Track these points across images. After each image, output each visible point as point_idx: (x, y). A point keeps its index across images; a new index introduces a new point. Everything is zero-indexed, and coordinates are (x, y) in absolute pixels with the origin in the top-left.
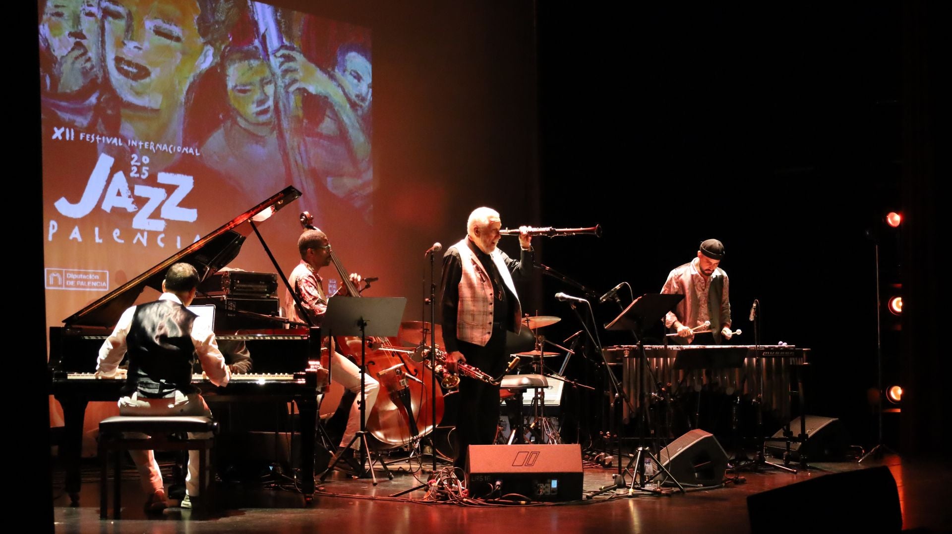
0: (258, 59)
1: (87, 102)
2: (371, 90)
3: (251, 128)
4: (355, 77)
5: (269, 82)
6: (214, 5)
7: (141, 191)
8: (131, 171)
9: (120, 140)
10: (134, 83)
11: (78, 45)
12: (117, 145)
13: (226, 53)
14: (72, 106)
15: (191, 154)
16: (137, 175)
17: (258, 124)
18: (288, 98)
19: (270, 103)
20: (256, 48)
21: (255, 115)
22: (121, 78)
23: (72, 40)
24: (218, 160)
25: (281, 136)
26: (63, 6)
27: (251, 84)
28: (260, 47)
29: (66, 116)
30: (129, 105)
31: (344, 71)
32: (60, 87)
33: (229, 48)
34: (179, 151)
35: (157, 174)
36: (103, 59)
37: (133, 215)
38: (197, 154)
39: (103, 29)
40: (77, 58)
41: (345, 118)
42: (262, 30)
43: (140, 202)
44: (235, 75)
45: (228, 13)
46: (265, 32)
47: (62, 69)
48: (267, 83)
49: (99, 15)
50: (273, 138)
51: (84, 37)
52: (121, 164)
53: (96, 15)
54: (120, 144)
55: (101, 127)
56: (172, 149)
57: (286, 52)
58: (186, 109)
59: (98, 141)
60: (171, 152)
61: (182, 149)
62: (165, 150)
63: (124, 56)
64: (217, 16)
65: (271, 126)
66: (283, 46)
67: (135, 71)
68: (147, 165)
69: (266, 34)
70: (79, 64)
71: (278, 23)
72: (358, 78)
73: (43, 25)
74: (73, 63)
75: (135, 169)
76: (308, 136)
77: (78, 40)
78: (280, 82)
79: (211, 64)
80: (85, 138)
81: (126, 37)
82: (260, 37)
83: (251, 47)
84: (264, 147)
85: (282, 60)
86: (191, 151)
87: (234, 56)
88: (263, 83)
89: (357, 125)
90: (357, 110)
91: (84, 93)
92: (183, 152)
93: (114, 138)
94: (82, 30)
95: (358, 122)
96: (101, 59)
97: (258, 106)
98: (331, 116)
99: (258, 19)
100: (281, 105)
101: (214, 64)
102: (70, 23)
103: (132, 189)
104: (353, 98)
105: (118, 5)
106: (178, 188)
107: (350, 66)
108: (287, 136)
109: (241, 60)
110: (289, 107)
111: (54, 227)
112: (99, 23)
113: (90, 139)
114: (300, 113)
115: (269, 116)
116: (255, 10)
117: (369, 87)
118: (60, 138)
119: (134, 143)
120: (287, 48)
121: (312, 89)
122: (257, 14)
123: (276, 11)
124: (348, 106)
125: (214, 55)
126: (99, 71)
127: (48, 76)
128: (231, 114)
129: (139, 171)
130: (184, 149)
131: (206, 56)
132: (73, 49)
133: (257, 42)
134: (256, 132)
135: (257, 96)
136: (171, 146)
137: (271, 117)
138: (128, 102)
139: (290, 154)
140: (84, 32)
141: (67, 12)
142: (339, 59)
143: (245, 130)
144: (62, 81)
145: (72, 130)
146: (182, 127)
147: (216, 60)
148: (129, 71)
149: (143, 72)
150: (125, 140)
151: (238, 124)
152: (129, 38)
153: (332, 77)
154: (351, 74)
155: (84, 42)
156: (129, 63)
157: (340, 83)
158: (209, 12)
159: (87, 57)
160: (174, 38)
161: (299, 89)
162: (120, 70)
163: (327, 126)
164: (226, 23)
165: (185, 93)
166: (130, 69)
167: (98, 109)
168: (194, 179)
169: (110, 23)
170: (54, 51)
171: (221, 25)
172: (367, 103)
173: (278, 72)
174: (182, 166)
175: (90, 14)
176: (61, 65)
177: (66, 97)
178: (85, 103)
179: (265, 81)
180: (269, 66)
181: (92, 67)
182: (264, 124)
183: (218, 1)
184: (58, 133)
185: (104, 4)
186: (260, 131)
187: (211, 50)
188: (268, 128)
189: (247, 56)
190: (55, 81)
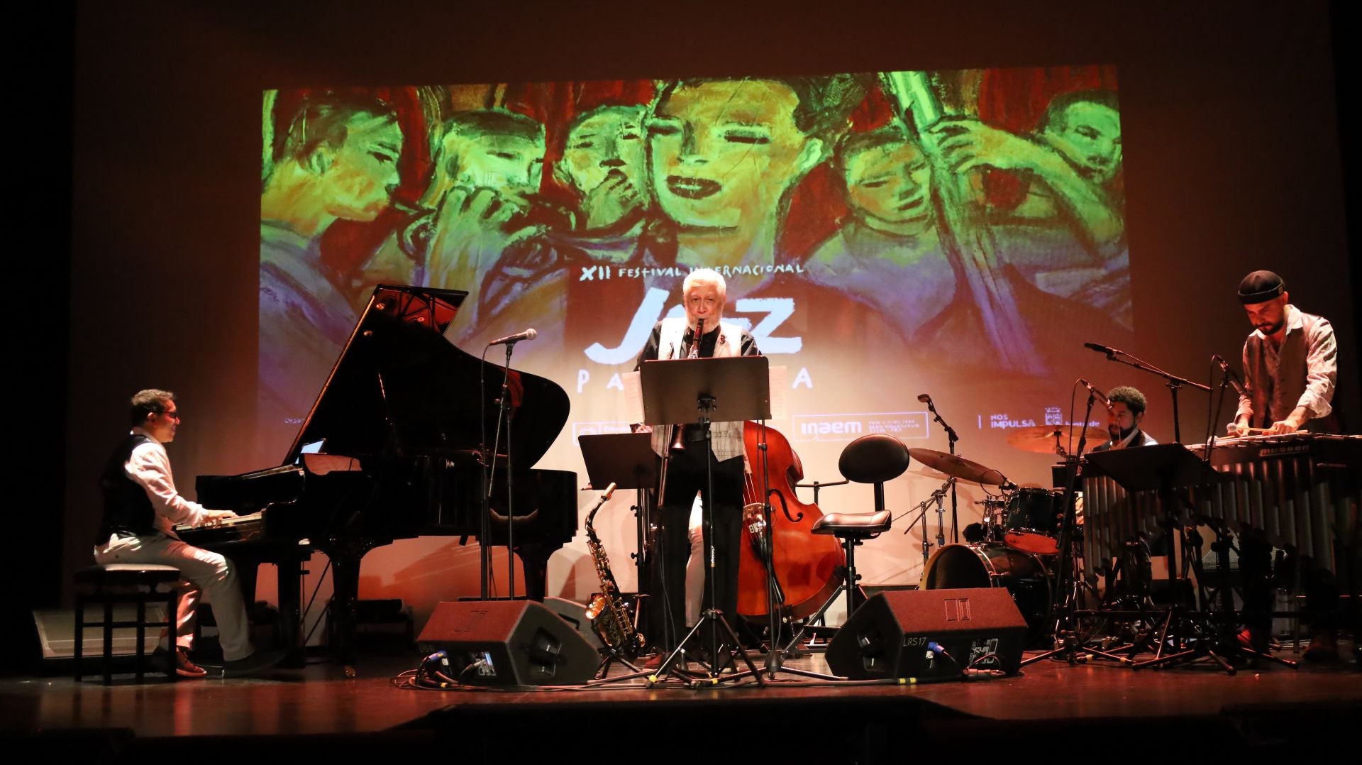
0: (901, 140)
1: (629, 234)
2: (1119, 147)
3: (891, 228)
4: (1085, 134)
5: (922, 166)
6: (821, 90)
9: (677, 269)
10: (697, 203)
11: (613, 173)
12: (672, 275)
13: (844, 144)
15: (789, 272)
17: (903, 222)
18: (956, 183)
19: (924, 192)
20: (896, 128)
21: (896, 211)
22: (679, 200)
23: (606, 170)
24: (835, 274)
25: (945, 229)
26: (592, 135)
27: (888, 174)
28: (903, 126)
29: (598, 254)
30: (690, 229)
31: (1063, 130)
32: (589, 222)
33: (848, 137)
34: (769, 270)
35: (735, 302)
36: (650, 183)
38: (799, 271)
39: (649, 149)
40: (612, 188)
41: (1068, 192)
42: (905, 103)
44: (858, 166)
45: (844, 95)
46: (910, 107)
47: (591, 203)
48: (917, 168)
49: (643, 135)
50: (930, 237)
51: (620, 162)
53: (638, 135)
54: (678, 274)
55: (648, 258)
56: (758, 270)
57: (951, 124)
58: (779, 220)
59: (644, 275)
60: (756, 274)
61: (774, 268)
62: (747, 273)
63: (680, 175)
64: (827, 101)
65: (927, 221)
66: (944, 117)
67: (697, 188)
69: (912, 107)
70: (615, 195)
71: (934, 92)
72: (1093, 134)
73: (566, 160)
74: (608, 194)
76: (996, 224)
77: (613, 168)
78: (940, 163)
79: (819, 160)
80: (625, 274)
81: (683, 152)
82: (903, 114)
83: (886, 128)
84: (914, 248)
85: (944, 134)
86: (789, 268)
87: (858, 145)
88: (908, 170)
89: (1094, 198)
90: (1091, 177)
91: (624, 224)
92: (776, 271)
93: (668, 268)
94: (619, 156)
95: (1094, 192)
96: (646, 183)
97: (901, 198)
98: (1039, 192)
99: (898, 92)
100: (943, 193)
101: (823, 160)
102: (603, 151)
104: (1083, 161)
105: (670, 119)
106: (769, 315)
107: (1072, 122)
108: (957, 229)
109: (868, 147)
110: (959, 192)
111: (584, 376)
112: (644, 144)
113: (634, 274)
114: (980, 196)
115: (921, 209)
116: (891, 83)
117: (1114, 142)
118: (591, 278)
120: (951, 118)
121: (1000, 162)
122: (896, 87)
123: (929, 77)
124: (1073, 174)
125: (823, 150)
126: (645, 196)
127: (572, 213)
128: (853, 216)
130: (778, 267)
131: (809, 153)
132: (606, 179)
133: (896, 121)
134: (900, 232)
135: (902, 186)
136: (757, 267)
137: (926, 209)
138: (688, 225)
139: (964, 252)
140: (622, 158)
141: (595, 140)
142: (1052, 116)
143: (880, 231)
144: (592, 216)
145: (608, 268)
146: (773, 242)
147: (826, 155)
148: (689, 190)
149: (709, 187)
150: (684, 269)
151: (867, 227)
152: (688, 152)
153: (1039, 142)
154: (1077, 131)
155: (622, 168)
156: (689, 181)
157: (1056, 146)
158: (813, 99)
159: (627, 184)
160: (757, 141)
161: (976, 167)
162: (674, 191)
163: (1034, 206)
164: (843, 107)
165: (777, 201)
166: (690, 187)
167: (643, 240)
168: (794, 301)
169: (659, 140)
170: (580, 185)
171: (834, 112)
172: (1112, 165)
173: (937, 151)
174: (777, 287)
175: (631, 136)
176: (590, 198)
177: (597, 232)
178: (624, 236)
179: (913, 166)
180: (921, 148)
181: (635, 194)
182: (911, 220)
183: (826, 83)
184: (587, 274)
185: (649, 122)
186: (907, 230)
187: (818, 144)
188: (921, 224)
189: (880, 140)
190: (582, 218)
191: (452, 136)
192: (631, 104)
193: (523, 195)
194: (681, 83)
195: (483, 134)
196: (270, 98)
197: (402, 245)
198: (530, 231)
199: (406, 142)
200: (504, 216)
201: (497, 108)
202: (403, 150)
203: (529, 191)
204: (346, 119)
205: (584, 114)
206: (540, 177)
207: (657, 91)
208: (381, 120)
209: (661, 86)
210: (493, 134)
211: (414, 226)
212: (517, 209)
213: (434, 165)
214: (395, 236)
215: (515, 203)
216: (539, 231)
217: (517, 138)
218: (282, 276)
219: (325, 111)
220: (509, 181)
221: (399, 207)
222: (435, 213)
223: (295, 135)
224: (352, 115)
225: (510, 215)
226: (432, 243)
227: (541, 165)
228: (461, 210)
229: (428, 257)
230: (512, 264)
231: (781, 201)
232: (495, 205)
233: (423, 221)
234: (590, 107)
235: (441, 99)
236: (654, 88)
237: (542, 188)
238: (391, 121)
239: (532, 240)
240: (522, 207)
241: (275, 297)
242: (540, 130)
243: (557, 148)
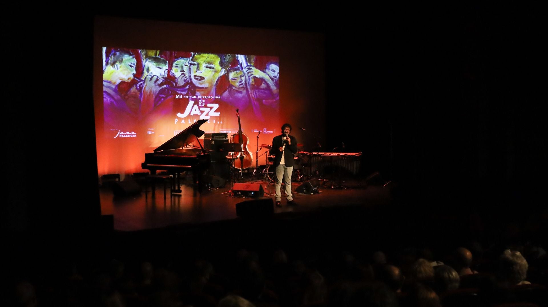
0: (239, 70)
1: (186, 88)
2: (278, 74)
3: (237, 89)
4: (273, 71)
5: (243, 76)
6: (225, 58)
7: (202, 109)
8: (199, 104)
10: (200, 82)
11: (183, 74)
14: (181, 89)
16: (201, 105)
17: (239, 88)
18: (249, 80)
19: (244, 82)
20: (239, 67)
21: (238, 86)
22: (196, 81)
23: (181, 73)
24: (227, 99)
25: (247, 90)
26: (178, 64)
27: (237, 77)
28: (240, 67)
29: (180, 92)
30: (198, 88)
31: (269, 70)
32: (178, 85)
33: (229, 69)
34: (214, 98)
35: (207, 104)
36: (190, 76)
37: (200, 115)
38: (220, 98)
39: (190, 69)
40: (182, 77)
41: (269, 83)
42: (241, 62)
43: (202, 112)
44: (232, 75)
45: (229, 59)
48: (242, 77)
49: (189, 65)
50: (244, 91)
51: (184, 71)
52: (196, 102)
54: (196, 98)
55: (190, 94)
56: (212, 97)
57: (249, 67)
58: (216, 86)
59: (189, 98)
62: (210, 98)
63: (196, 75)
64: (226, 60)
66: (248, 66)
67: (200, 78)
68: (204, 102)
70: (183, 79)
71: (246, 59)
72: (274, 71)
73: (172, 70)
74: (181, 78)
75: (200, 104)
76: (256, 89)
78: (247, 76)
80: (185, 97)
81: (197, 70)
83: (237, 67)
84: (241, 94)
85: (247, 69)
86: (218, 97)
87: (231, 70)
88: (241, 77)
89: (274, 85)
90: (273, 80)
91: (185, 86)
93: (194, 96)
95: (274, 84)
97: (239, 83)
98: (264, 83)
100: (247, 82)
101: (225, 73)
102: (180, 68)
103: (199, 109)
104: (272, 77)
105: (194, 62)
106: (214, 108)
107: (271, 68)
108: (249, 90)
109: (233, 71)
110: (250, 82)
111: (177, 120)
112: (189, 67)
113: (187, 97)
114: (254, 84)
115: (243, 85)
116: (238, 57)
117: (278, 73)
118: (178, 98)
119: (200, 97)
120: (249, 66)
121: (258, 76)
123: (245, 56)
124: (270, 80)
125: (225, 71)
126: (189, 79)
127: (174, 83)
128: (230, 86)
129: (202, 104)
130: (216, 97)
131: (222, 72)
132: (181, 75)
133: (239, 66)
134: (239, 90)
135: (239, 80)
137: (244, 85)
138: (198, 86)
139: (250, 95)
140: (184, 70)
141: (179, 66)
142: (267, 67)
143: (235, 90)
144: (178, 84)
145: (181, 96)
146: (215, 91)
149: (202, 78)
150: (197, 96)
151: (233, 89)
153: (265, 72)
154: (271, 70)
155: (184, 73)
156: (198, 76)
157: (268, 73)
158: (223, 59)
159: (185, 76)
160: (212, 68)
161: (253, 77)
162: (195, 78)
163: (263, 86)
164: (229, 62)
165: (215, 82)
166: (198, 78)
167: (189, 89)
168: (219, 105)
169: (192, 67)
170: (176, 76)
171: (227, 63)
172: (277, 78)
173: (246, 73)
174: (215, 101)
175: (186, 65)
176: (178, 79)
177: (179, 87)
180: (243, 72)
181: (187, 79)
182: (241, 88)
183: (226, 56)
184: (177, 97)
185: (190, 62)
186: (240, 90)
187: (224, 70)
188: (243, 89)
189: (236, 70)
190: (176, 84)
191: (147, 62)
192: (186, 58)
193: (163, 77)
194: (197, 54)
195: (154, 62)
196: (104, 49)
197: (137, 88)
198: (165, 86)
199: (137, 63)
200: (159, 82)
201: (157, 56)
202: (136, 65)
203: (165, 77)
204: (123, 56)
205: (176, 59)
206: (167, 74)
207: (192, 55)
208: (131, 57)
209: (193, 54)
210: (157, 62)
211: (139, 84)
212: (162, 81)
213: (144, 69)
214: (135, 86)
215: (162, 79)
216: (167, 86)
217: (162, 64)
218: (108, 94)
219: (118, 54)
220: (160, 74)
221: (136, 79)
222: (144, 81)
223: (111, 59)
224: (124, 55)
225: (161, 82)
226: (143, 88)
227: (167, 71)
228: (150, 80)
229: (143, 91)
230: (161, 94)
231: (216, 82)
232: (157, 80)
233: (141, 83)
234: (177, 58)
235: (145, 53)
236: (191, 54)
237: (167, 76)
238: (133, 58)
239: (165, 88)
240: (163, 80)
241: (107, 100)
242: (167, 62)
243: (171, 67)
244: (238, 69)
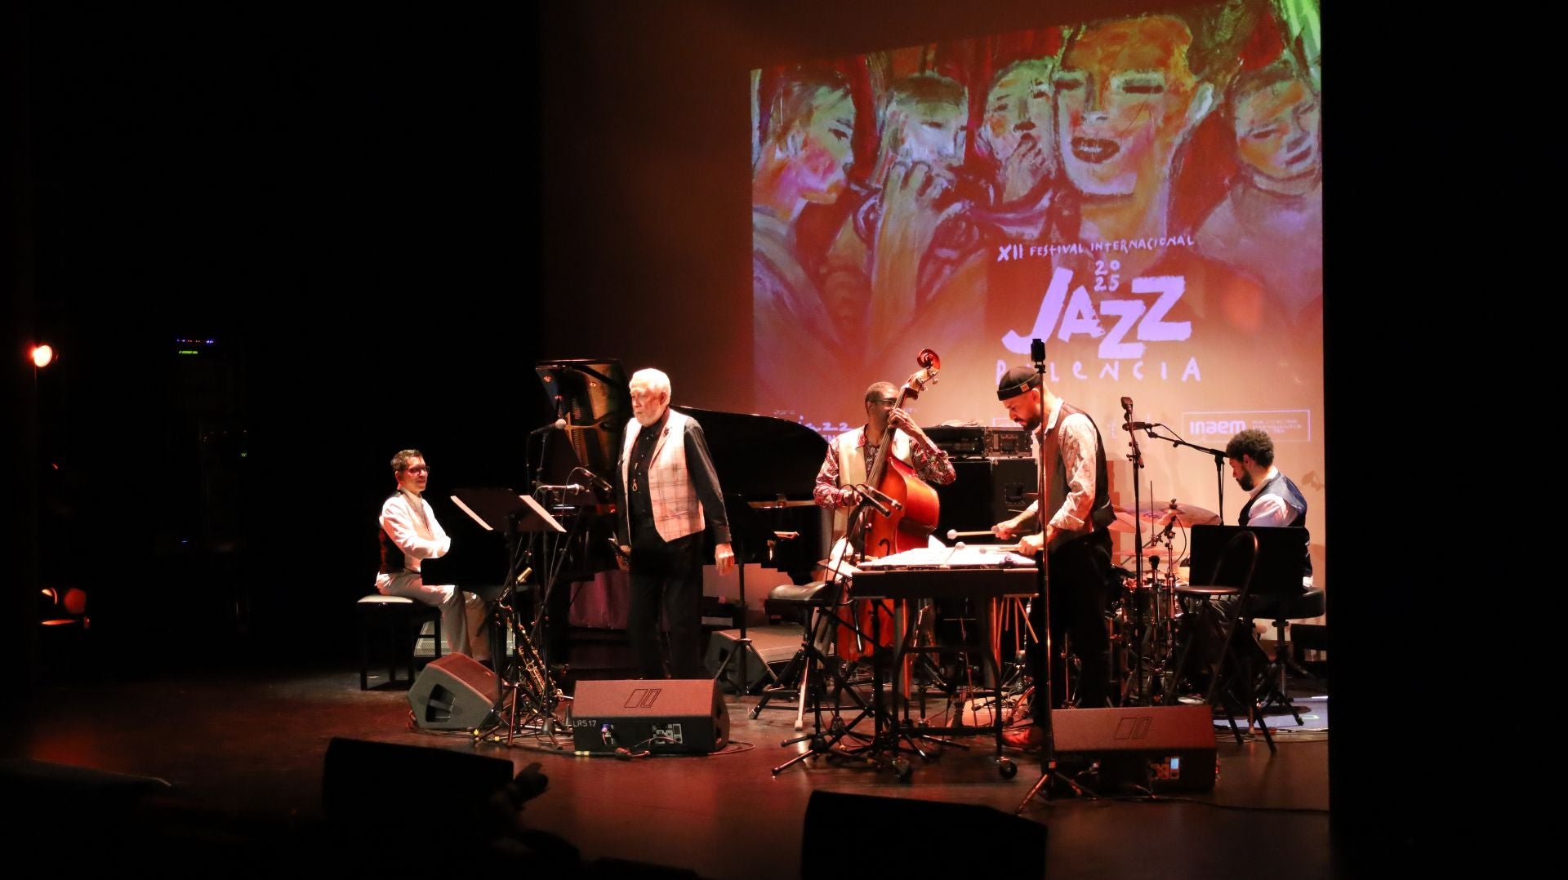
0: (1290, 77)
1: (1038, 207)
3: (1278, 188)
5: (1312, 108)
6: (1213, 22)
7: (1109, 307)
8: (1095, 284)
9: (1080, 246)
10: (1098, 167)
11: (1026, 137)
12: (1076, 252)
13: (1234, 87)
14: (1020, 216)
15: (1181, 245)
16: (1105, 288)
17: (1291, 179)
19: (1313, 140)
20: (1286, 62)
21: (1284, 166)
22: (1084, 165)
23: (1019, 134)
24: (1223, 245)
26: (1007, 96)
27: (1276, 120)
28: (1293, 60)
29: (1011, 231)
30: (1092, 198)
32: (1005, 195)
33: (1238, 77)
34: (1162, 244)
35: (1131, 281)
36: (1057, 147)
37: (1099, 340)
38: (1190, 243)
39: (1055, 108)
42: (1296, 30)
43: (1108, 322)
44: (1247, 113)
45: (1236, 26)
46: (1300, 35)
47: (1006, 174)
48: (1306, 111)
49: (1051, 92)
50: (1318, 195)
51: (1032, 126)
52: (1082, 277)
53: (1046, 92)
54: (1081, 251)
55: (1055, 235)
56: (1152, 244)
58: (1172, 183)
59: (1052, 253)
60: (1150, 248)
61: (1167, 241)
62: (1142, 248)
63: (1083, 136)
64: (1219, 35)
65: (1314, 176)
67: (1098, 150)
68: (1117, 272)
69: (1303, 35)
70: (1026, 164)
73: (985, 127)
74: (1020, 162)
75: (1100, 280)
77: (1025, 132)
79: (1209, 110)
80: (1036, 253)
81: (1086, 108)
82: (1293, 44)
83: (1276, 64)
84: (1301, 210)
86: (1181, 240)
87: (1248, 87)
88: (1295, 114)
91: (1034, 196)
92: (1168, 244)
93: (1072, 245)
94: (1030, 118)
96: (1054, 148)
97: (1290, 149)
99: (1289, 17)
101: (1214, 109)
102: (1016, 113)
103: (1097, 307)
105: (1074, 71)
106: (1162, 297)
109: (1257, 89)
111: (1001, 367)
112: (1051, 102)
113: (1043, 252)
115: (1308, 161)
116: (1282, 6)
118: (1007, 258)
119: (1099, 246)
122: (1287, 10)
125: (1214, 96)
126: (1052, 163)
127: (991, 186)
128: (1241, 176)
129: (1106, 282)
130: (1170, 240)
131: (1201, 100)
132: (1019, 145)
133: (1286, 54)
134: (1286, 192)
135: (1291, 134)
136: (1151, 240)
137: (1314, 162)
138: (1090, 193)
140: (1033, 121)
141: (1010, 101)
143: (1267, 192)
144: (1007, 190)
145: (1021, 246)
146: (1166, 210)
147: (1217, 102)
148: (1091, 154)
149: (1109, 148)
150: (1086, 245)
151: (1255, 187)
152: (1090, 108)
155: (1033, 132)
156: (1090, 143)
158: (1205, 34)
159: (1036, 150)
160: (1152, 90)
162: (1079, 155)
164: (1233, 42)
165: (1170, 161)
166: (1092, 149)
167: (1051, 213)
168: (1185, 279)
169: (1065, 96)
170: (997, 154)
171: (1225, 48)
174: (1170, 263)
175: (1040, 94)
176: (1006, 168)
177: (1013, 206)
178: (1035, 209)
179: (1301, 109)
180: (1311, 84)
181: (1044, 161)
182: (1300, 176)
183: (1217, 14)
184: (1004, 254)
185: (1056, 76)
186: (1295, 189)
187: (1209, 89)
188: (1308, 181)
189: (1270, 80)
190: (999, 190)
191: (893, 107)
192: (1040, 57)
193: (950, 168)
194: (1084, 27)
195: (918, 102)
196: (756, 76)
197: (856, 228)
198: (956, 208)
199: (858, 116)
200: (934, 192)
201: (928, 73)
202: (855, 125)
203: (956, 163)
204: (812, 95)
205: (1000, 72)
206: (964, 147)
207: (1063, 38)
208: (839, 93)
209: (1067, 33)
210: (926, 102)
211: (865, 208)
212: (945, 184)
213: (880, 139)
214: (851, 218)
215: (944, 177)
216: (963, 207)
217: (945, 104)
218: (769, 265)
219: (796, 89)
220: (939, 153)
221: (854, 187)
222: (881, 193)
223: (775, 115)
224: (817, 89)
225: (941, 191)
226: (879, 224)
227: (964, 133)
228: (902, 188)
229: (876, 242)
230: (942, 246)
231: (1173, 162)
232: (928, 181)
233: (871, 201)
234: (1004, 64)
235: (885, 66)
236: (1060, 36)
237: (965, 161)
238: (845, 96)
239: (958, 217)
240: (949, 181)
241: (764, 286)
242: (964, 92)
243: (977, 117)
244: (1283, 76)
